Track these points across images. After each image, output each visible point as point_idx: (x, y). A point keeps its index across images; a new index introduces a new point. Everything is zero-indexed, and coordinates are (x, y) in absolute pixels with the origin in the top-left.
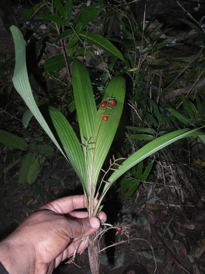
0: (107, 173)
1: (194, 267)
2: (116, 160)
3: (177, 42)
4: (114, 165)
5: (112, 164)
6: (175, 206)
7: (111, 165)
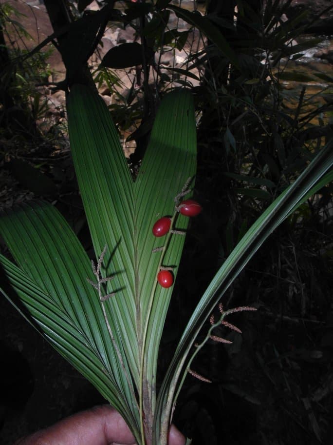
0: (202, 348)
1: (311, 416)
2: (228, 313)
3: (315, 56)
4: (222, 325)
5: (215, 323)
6: (290, 319)
7: (214, 326)
